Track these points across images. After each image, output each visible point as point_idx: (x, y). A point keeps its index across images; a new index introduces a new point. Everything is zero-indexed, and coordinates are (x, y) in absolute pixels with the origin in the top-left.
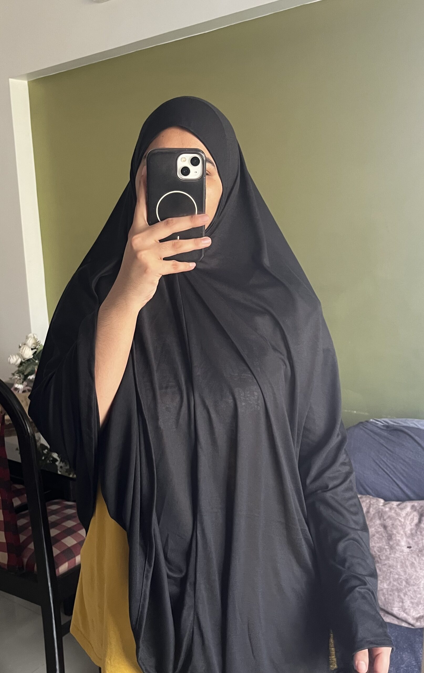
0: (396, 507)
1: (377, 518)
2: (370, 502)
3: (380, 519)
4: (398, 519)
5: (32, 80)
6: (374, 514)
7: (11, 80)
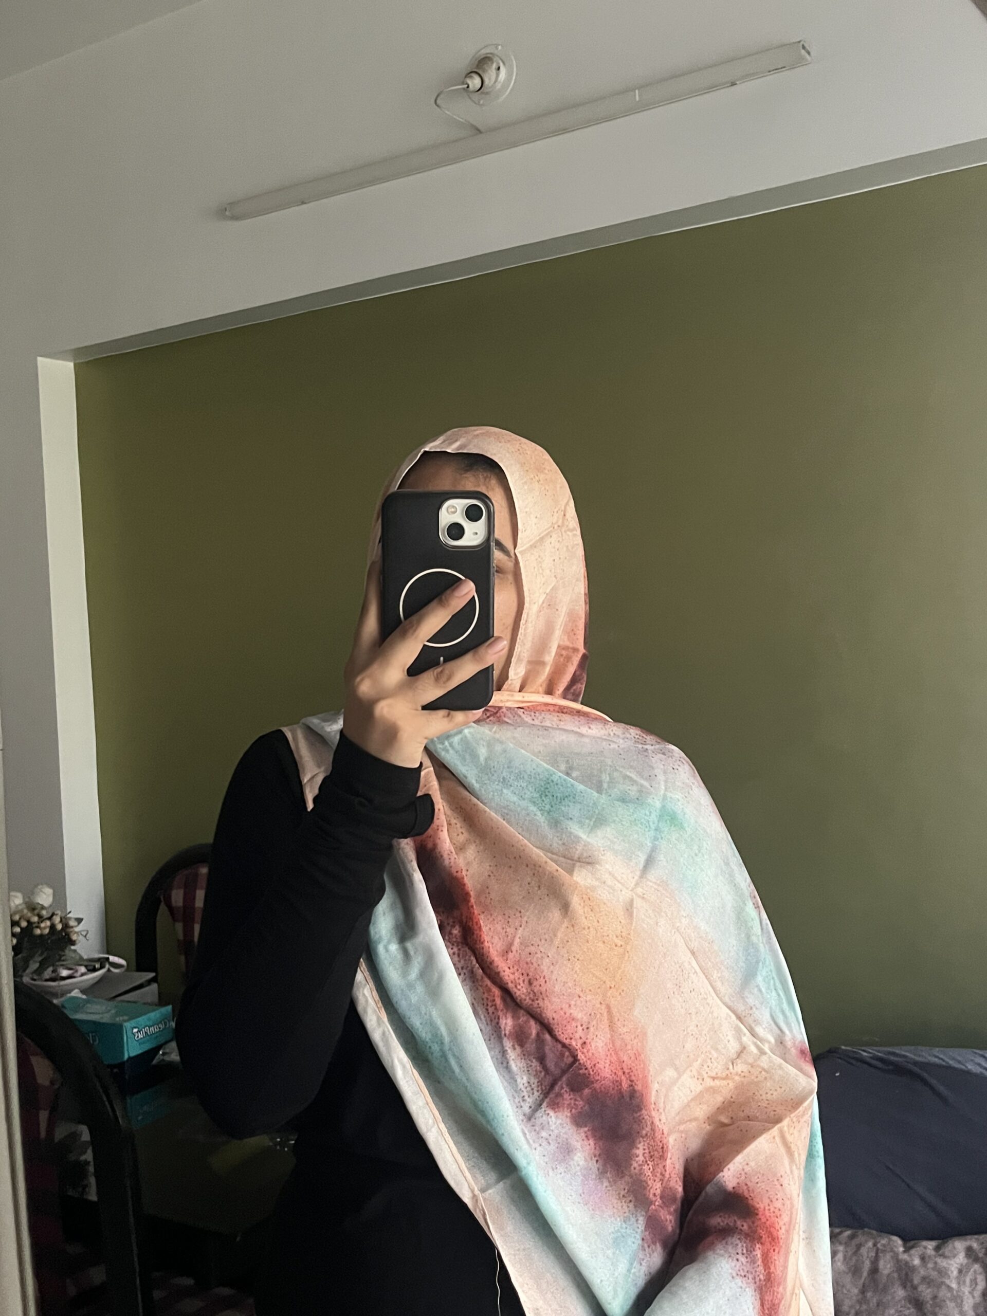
0: (933, 1253)
1: (897, 1284)
2: (875, 1245)
3: (905, 1287)
4: (943, 1283)
5: (82, 361)
6: (889, 1275)
7: (40, 360)
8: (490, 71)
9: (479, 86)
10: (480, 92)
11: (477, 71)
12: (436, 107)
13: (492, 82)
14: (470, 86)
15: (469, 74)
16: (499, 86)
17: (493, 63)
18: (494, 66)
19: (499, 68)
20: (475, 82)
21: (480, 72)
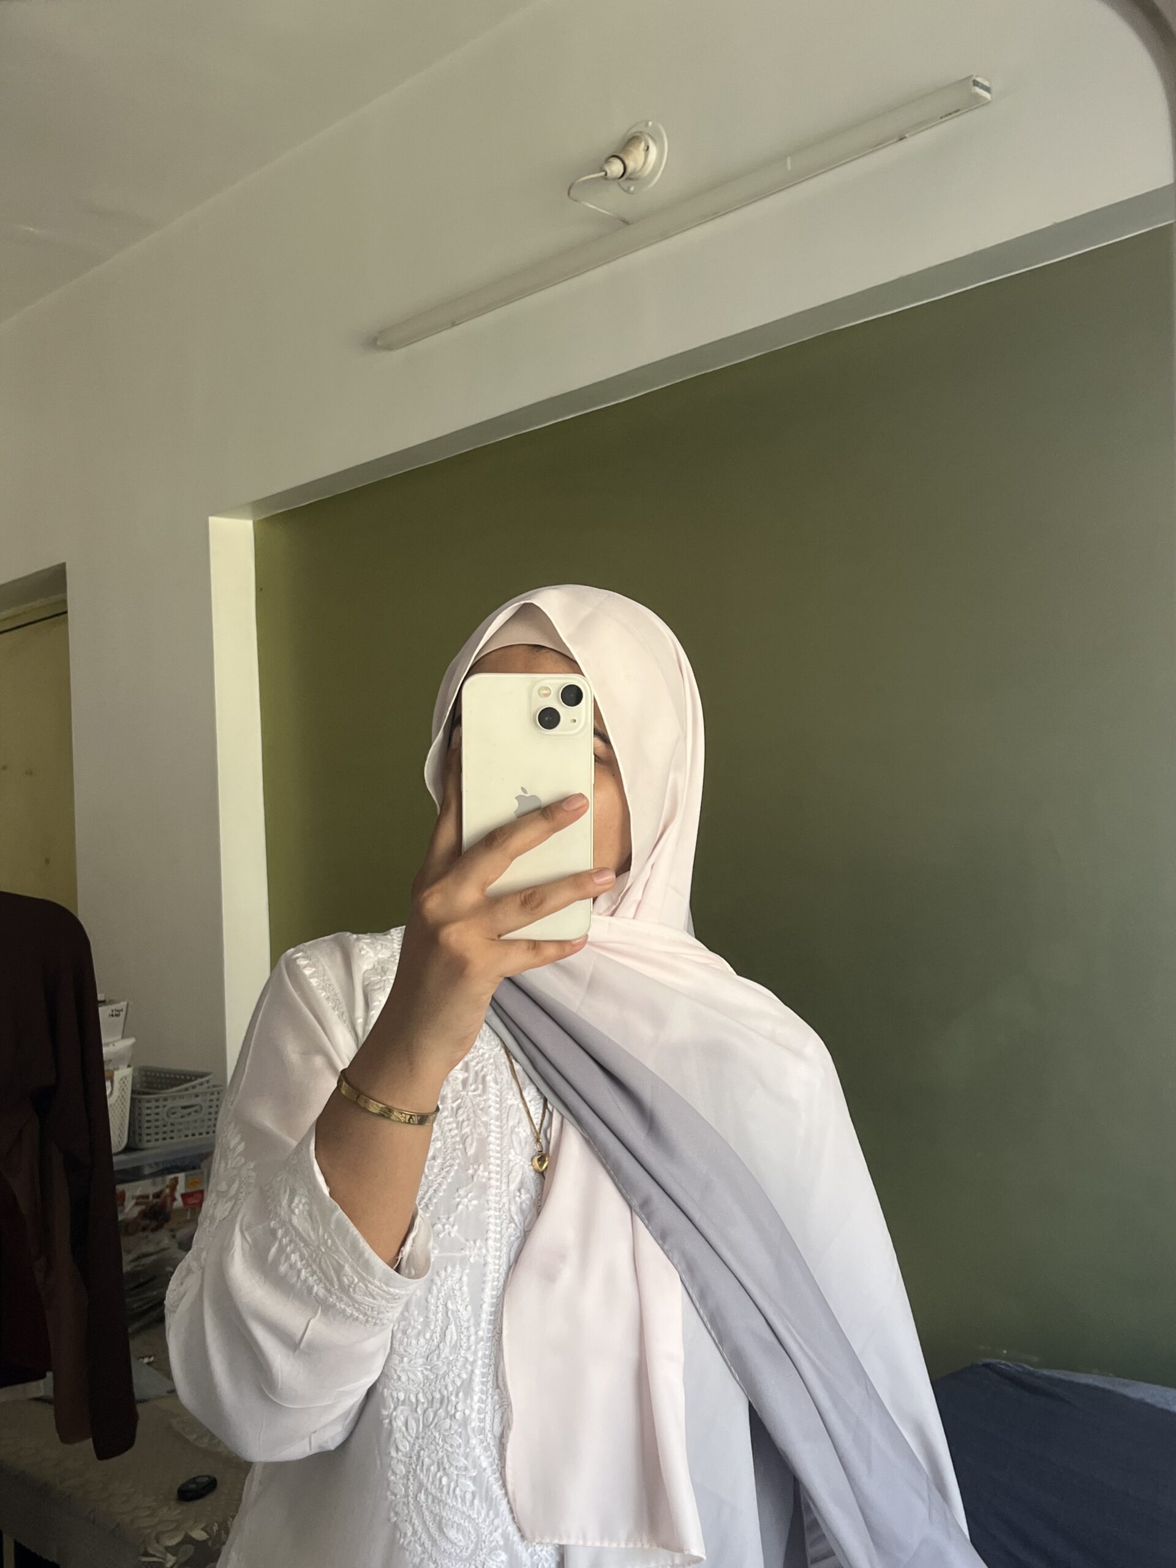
5: (260, 518)
7: (212, 520)
8: (635, 152)
10: (626, 177)
11: (617, 154)
12: (571, 201)
13: (640, 165)
14: (609, 173)
15: (608, 159)
16: (649, 169)
17: (640, 142)
18: (642, 146)
19: (647, 149)
20: (616, 168)
21: (621, 155)
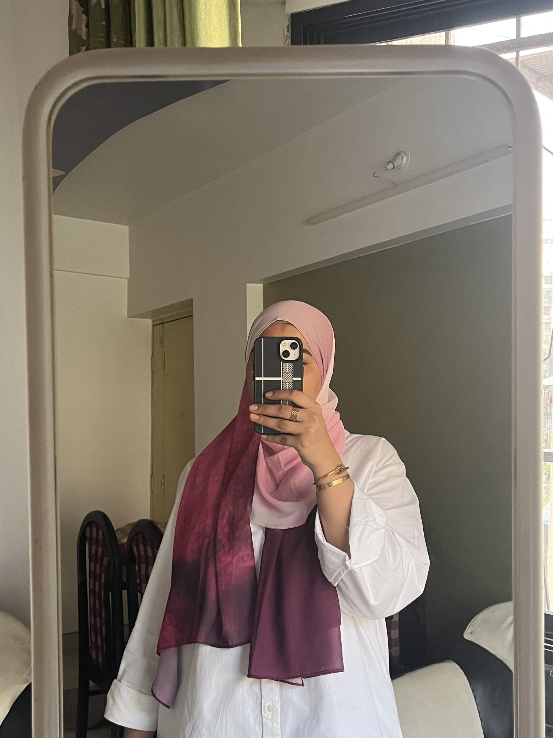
5: (266, 283)
7: (248, 284)
8: (398, 160)
9: (393, 167)
10: (394, 169)
11: (391, 161)
12: (375, 178)
13: (400, 164)
14: (388, 168)
15: (388, 164)
16: (403, 165)
18: (401, 157)
19: (403, 158)
20: (391, 166)
21: (393, 162)
